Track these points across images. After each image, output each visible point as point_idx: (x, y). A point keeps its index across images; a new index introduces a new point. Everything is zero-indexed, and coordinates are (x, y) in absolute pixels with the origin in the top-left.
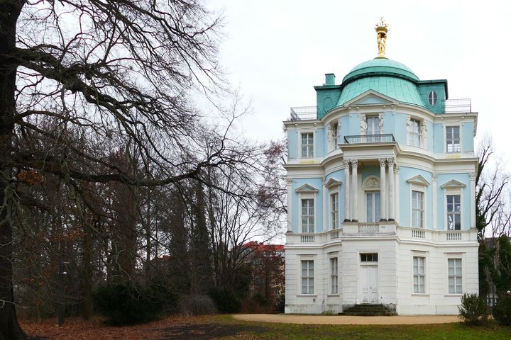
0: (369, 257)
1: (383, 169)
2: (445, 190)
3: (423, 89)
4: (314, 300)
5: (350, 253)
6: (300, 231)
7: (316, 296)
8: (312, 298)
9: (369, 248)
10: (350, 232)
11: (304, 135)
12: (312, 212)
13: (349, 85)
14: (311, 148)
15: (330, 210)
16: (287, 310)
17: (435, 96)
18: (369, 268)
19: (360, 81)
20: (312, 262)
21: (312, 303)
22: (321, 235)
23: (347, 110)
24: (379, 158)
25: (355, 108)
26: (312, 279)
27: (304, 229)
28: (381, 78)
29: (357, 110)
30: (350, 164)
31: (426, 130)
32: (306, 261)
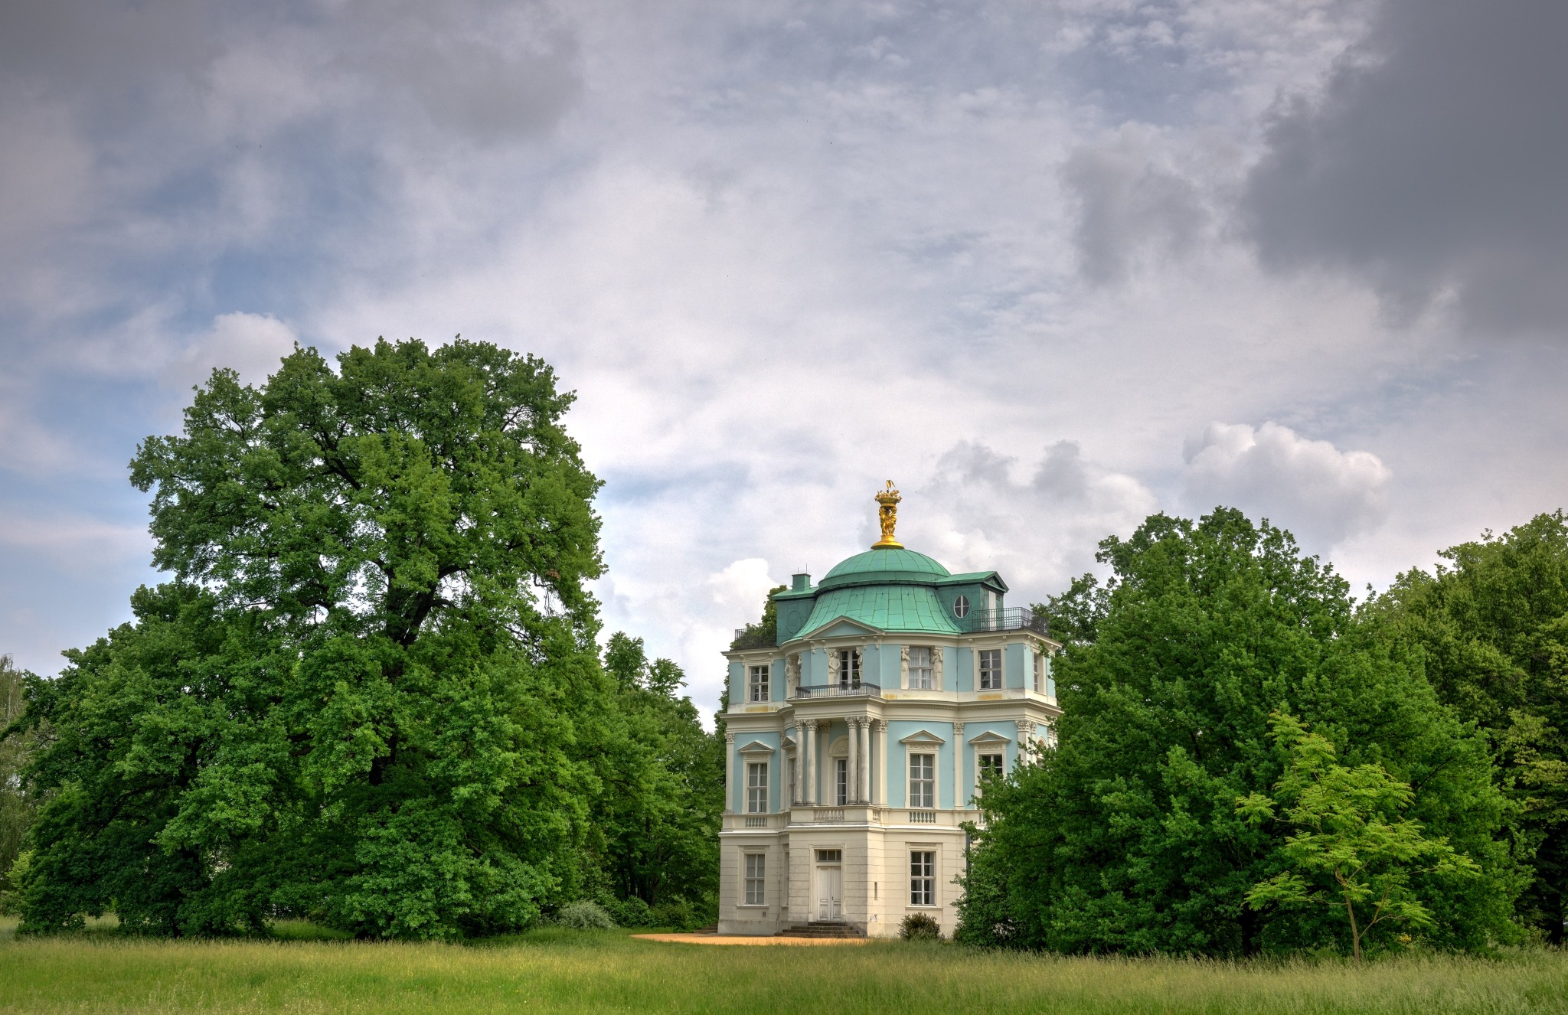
0: (830, 856)
1: (853, 732)
2: (976, 748)
3: (946, 592)
4: (764, 914)
5: (803, 849)
6: (745, 811)
7: (767, 908)
8: (761, 911)
9: (829, 842)
10: (800, 820)
11: (755, 670)
12: (763, 781)
13: (823, 597)
14: (765, 688)
15: (788, 782)
16: (721, 927)
17: (966, 602)
18: (829, 871)
19: (837, 594)
20: (762, 856)
21: (760, 918)
22: (776, 817)
23: (807, 644)
24: (846, 717)
25: (819, 642)
26: (761, 882)
27: (752, 808)
28: (869, 590)
29: (824, 644)
30: (804, 725)
31: (941, 662)
32: (754, 855)
